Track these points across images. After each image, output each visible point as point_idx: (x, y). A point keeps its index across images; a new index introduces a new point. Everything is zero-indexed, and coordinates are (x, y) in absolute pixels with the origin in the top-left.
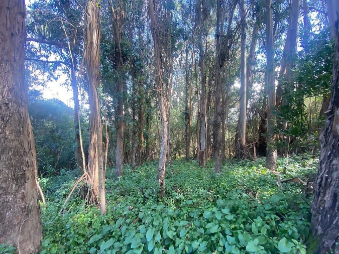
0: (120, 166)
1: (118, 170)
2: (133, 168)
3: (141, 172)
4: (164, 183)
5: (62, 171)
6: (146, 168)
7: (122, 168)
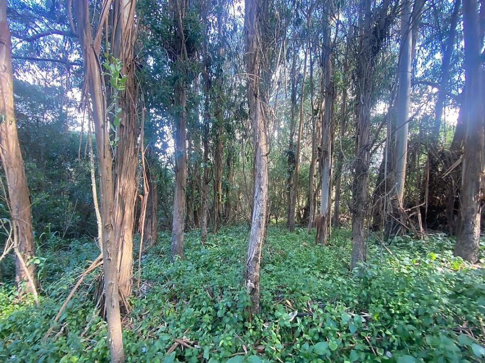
0: (179, 237)
1: (176, 243)
2: (203, 239)
3: (215, 246)
4: (258, 288)
5: (75, 244)
6: (224, 239)
7: (182, 240)
